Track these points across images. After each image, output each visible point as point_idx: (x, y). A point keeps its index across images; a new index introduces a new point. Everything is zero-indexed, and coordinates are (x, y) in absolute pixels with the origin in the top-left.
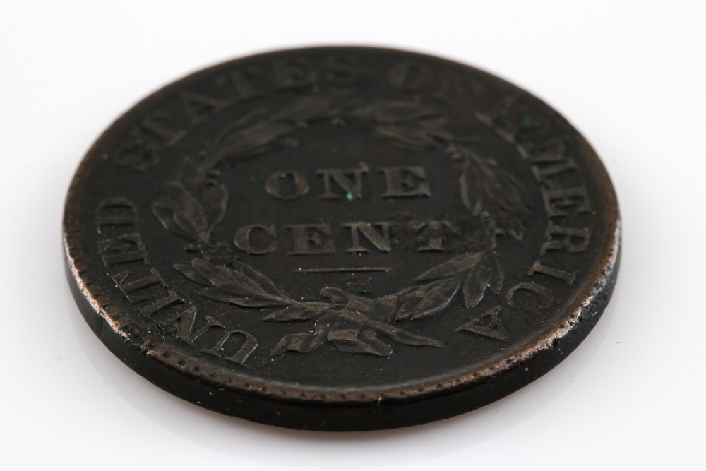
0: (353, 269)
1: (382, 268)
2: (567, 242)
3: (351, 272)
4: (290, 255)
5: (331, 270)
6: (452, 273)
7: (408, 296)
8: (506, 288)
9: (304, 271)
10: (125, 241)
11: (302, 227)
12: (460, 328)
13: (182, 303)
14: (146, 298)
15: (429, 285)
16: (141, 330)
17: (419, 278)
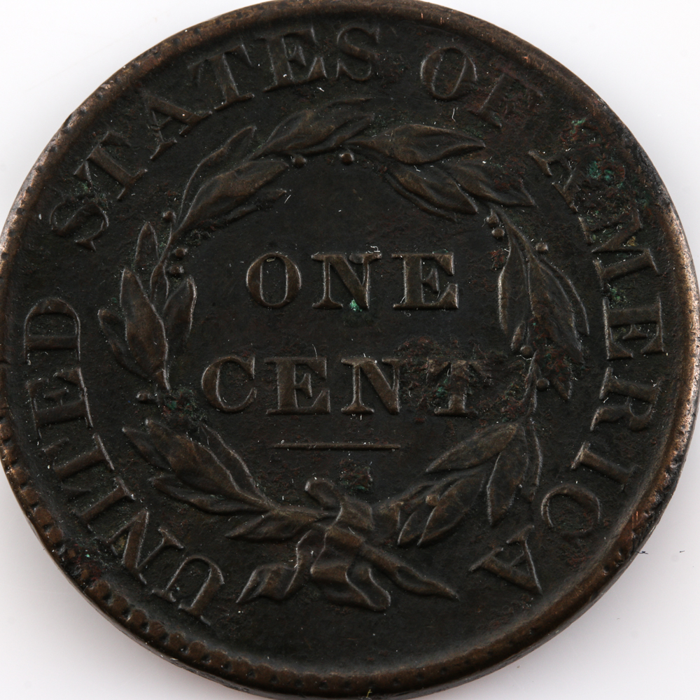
0: (351, 444)
1: (387, 445)
2: (628, 406)
3: (347, 449)
4: (271, 414)
5: (322, 444)
6: (474, 461)
7: (415, 501)
8: (541, 492)
9: (288, 445)
10: (62, 380)
11: (288, 359)
12: (479, 563)
13: (131, 501)
14: (84, 490)
15: (445, 481)
16: (77, 553)
17: (432, 466)
